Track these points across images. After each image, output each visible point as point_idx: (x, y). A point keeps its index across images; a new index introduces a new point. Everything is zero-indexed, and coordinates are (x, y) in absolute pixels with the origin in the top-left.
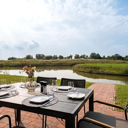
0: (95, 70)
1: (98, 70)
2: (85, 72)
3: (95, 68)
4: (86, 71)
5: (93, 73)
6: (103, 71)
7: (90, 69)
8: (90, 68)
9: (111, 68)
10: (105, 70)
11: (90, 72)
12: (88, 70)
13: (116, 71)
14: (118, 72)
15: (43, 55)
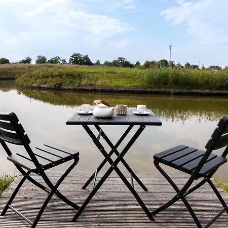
0: (71, 82)
1: (78, 81)
2: (44, 89)
3: (72, 75)
4: (45, 86)
5: (64, 90)
6: (92, 82)
7: (58, 79)
8: (56, 76)
9: (114, 75)
10: (97, 79)
11: (58, 89)
12: (51, 83)
13: (125, 82)
14: (132, 85)
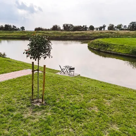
15: (72, 25)
